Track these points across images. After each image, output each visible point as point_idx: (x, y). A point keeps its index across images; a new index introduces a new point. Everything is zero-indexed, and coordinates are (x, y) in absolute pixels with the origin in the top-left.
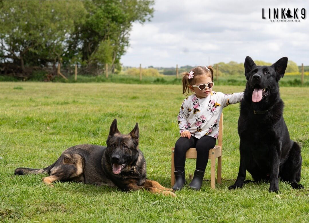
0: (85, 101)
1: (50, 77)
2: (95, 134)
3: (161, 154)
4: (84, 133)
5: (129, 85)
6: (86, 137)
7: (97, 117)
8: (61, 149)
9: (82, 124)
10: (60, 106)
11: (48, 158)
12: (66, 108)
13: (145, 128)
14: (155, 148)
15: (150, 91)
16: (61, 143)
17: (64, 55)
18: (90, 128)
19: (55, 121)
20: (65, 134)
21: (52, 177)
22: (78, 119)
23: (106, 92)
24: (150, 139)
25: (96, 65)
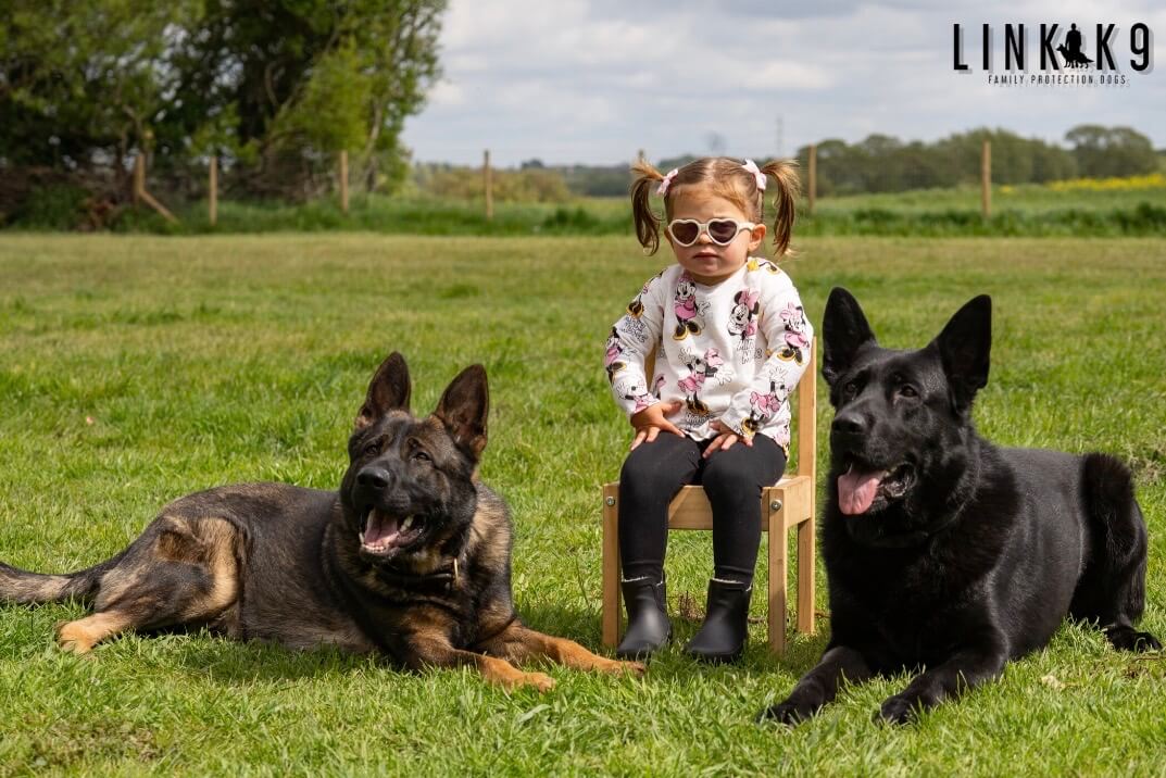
0: (248, 307)
1: (102, 211)
2: (288, 440)
3: (563, 516)
4: (243, 439)
5: (437, 240)
6: (251, 456)
7: (297, 370)
8: (143, 504)
9: (233, 402)
10: (144, 330)
11: (86, 544)
12: (168, 336)
13: (502, 413)
14: (542, 496)
15: (527, 261)
16: (142, 480)
17: (161, 116)
18: (266, 419)
19: (121, 391)
20: (162, 445)
21: (103, 620)
22: (216, 381)
23: (341, 269)
24: (519, 458)
25: (300, 159)
